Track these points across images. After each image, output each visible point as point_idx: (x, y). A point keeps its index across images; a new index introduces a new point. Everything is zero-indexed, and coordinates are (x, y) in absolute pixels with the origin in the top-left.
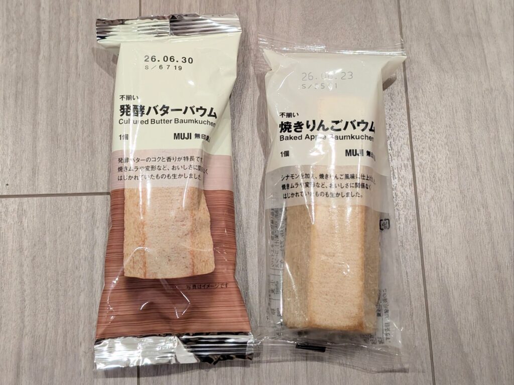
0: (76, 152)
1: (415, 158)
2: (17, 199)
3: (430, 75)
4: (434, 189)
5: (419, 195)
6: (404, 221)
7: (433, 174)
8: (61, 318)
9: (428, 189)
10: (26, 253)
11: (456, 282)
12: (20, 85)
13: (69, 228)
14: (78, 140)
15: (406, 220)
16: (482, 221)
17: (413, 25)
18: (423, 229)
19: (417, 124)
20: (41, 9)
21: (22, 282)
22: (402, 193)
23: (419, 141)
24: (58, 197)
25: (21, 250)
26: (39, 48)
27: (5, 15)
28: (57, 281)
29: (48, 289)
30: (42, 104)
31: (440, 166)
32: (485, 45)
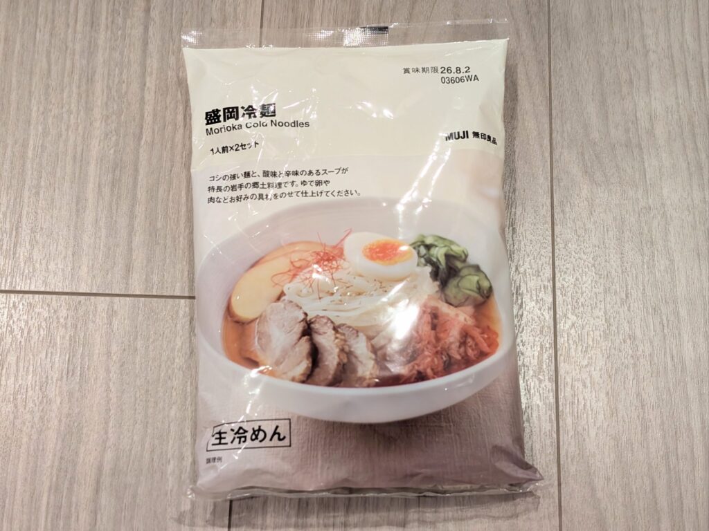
0: (176, 250)
1: (557, 279)
2: (108, 298)
3: (580, 188)
4: (576, 315)
5: (558, 321)
6: (539, 349)
7: (575, 299)
8: (149, 431)
9: (569, 315)
10: (114, 358)
11: (593, 420)
12: (117, 172)
13: (164, 333)
14: (179, 237)
15: (542, 348)
16: (628, 355)
17: (565, 129)
18: (561, 359)
19: (562, 242)
20: (146, 88)
21: (108, 390)
22: (539, 318)
23: (563, 261)
24: (153, 299)
25: (109, 353)
26: (141, 132)
27: (105, 94)
28: (147, 391)
29: (136, 400)
30: (142, 195)
31: (584, 289)
32: (645, 157)
